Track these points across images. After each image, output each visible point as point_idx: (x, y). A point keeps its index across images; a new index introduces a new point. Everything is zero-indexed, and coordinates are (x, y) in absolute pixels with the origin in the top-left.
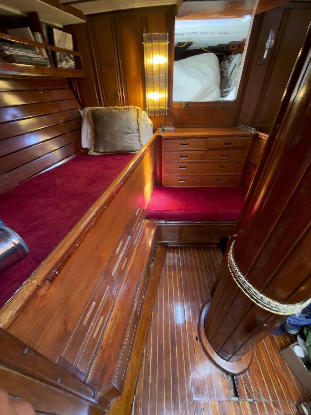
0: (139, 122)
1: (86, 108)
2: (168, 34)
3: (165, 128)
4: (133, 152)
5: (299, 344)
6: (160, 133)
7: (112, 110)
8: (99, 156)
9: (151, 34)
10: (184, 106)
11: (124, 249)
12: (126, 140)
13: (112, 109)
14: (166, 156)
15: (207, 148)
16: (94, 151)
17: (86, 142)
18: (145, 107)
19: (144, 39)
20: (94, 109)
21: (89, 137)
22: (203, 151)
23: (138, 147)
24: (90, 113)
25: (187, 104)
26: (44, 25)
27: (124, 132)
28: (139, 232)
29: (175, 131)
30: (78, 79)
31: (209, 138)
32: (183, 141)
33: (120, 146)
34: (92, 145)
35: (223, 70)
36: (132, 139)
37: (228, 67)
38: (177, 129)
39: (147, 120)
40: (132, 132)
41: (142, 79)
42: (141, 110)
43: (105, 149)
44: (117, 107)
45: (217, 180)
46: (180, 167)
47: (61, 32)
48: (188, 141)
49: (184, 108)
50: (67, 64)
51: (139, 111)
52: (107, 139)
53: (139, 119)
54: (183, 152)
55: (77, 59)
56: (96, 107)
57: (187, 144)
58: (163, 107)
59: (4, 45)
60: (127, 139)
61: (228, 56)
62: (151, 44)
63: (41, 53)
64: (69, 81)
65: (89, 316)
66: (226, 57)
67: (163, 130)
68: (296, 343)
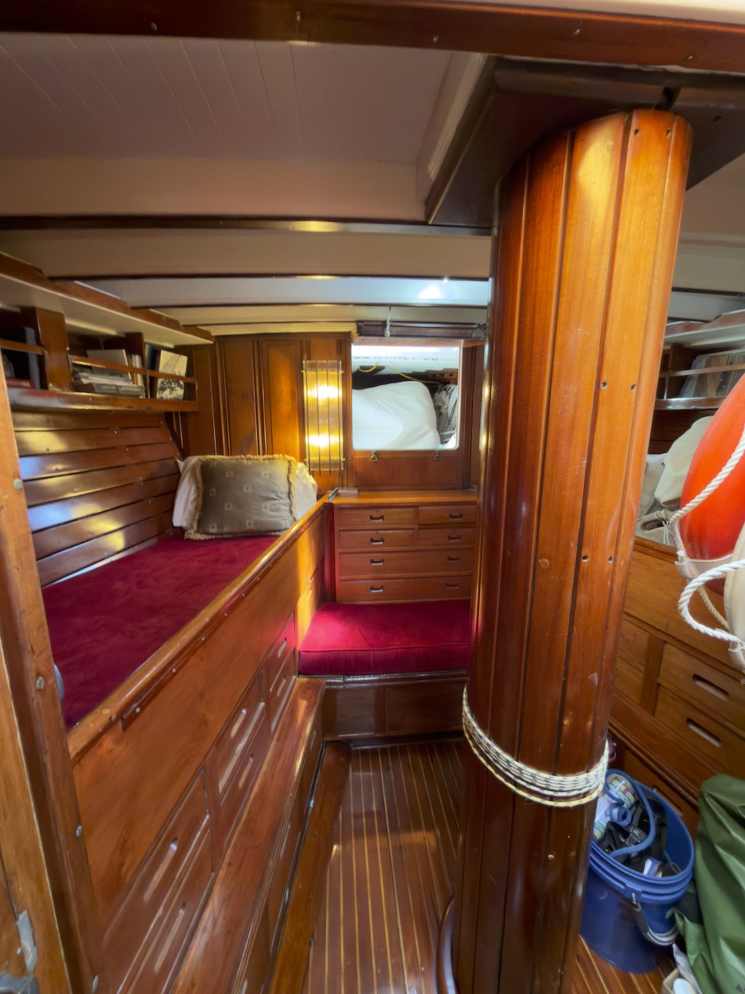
0: (291, 480)
1: (190, 458)
2: (340, 362)
3: (340, 491)
4: (277, 533)
5: (682, 972)
6: (330, 498)
7: (242, 461)
8: (205, 541)
9: (315, 361)
10: (372, 457)
11: (249, 731)
12: (264, 510)
13: (242, 459)
14: (344, 541)
15: (419, 525)
16: (197, 532)
17: (181, 517)
18: (303, 456)
19: (304, 367)
20: (207, 460)
21: (191, 507)
22: (413, 529)
23: (288, 524)
24: (199, 466)
25: (378, 453)
26: (147, 346)
27: (261, 497)
28: (283, 702)
29: (359, 496)
30: (184, 414)
31: (421, 506)
32: (374, 513)
33: (252, 522)
34: (194, 519)
35: (440, 404)
36: (277, 510)
37: (447, 401)
38: (362, 493)
39: (307, 479)
40: (277, 498)
41: (299, 415)
42: (296, 462)
43: (220, 527)
44: (251, 456)
45: (448, 585)
46: (372, 561)
47: (172, 354)
48: (382, 512)
49: (374, 458)
50: (171, 393)
51: (291, 463)
52: (226, 509)
53: (291, 476)
54: (374, 532)
55: (189, 388)
56: (212, 457)
57: (382, 517)
58: (335, 458)
59: (82, 372)
60: (266, 508)
61: (445, 385)
62: (315, 373)
63: (134, 380)
64: (168, 416)
65: (159, 879)
66: (442, 387)
67: (337, 495)
68: (675, 972)
